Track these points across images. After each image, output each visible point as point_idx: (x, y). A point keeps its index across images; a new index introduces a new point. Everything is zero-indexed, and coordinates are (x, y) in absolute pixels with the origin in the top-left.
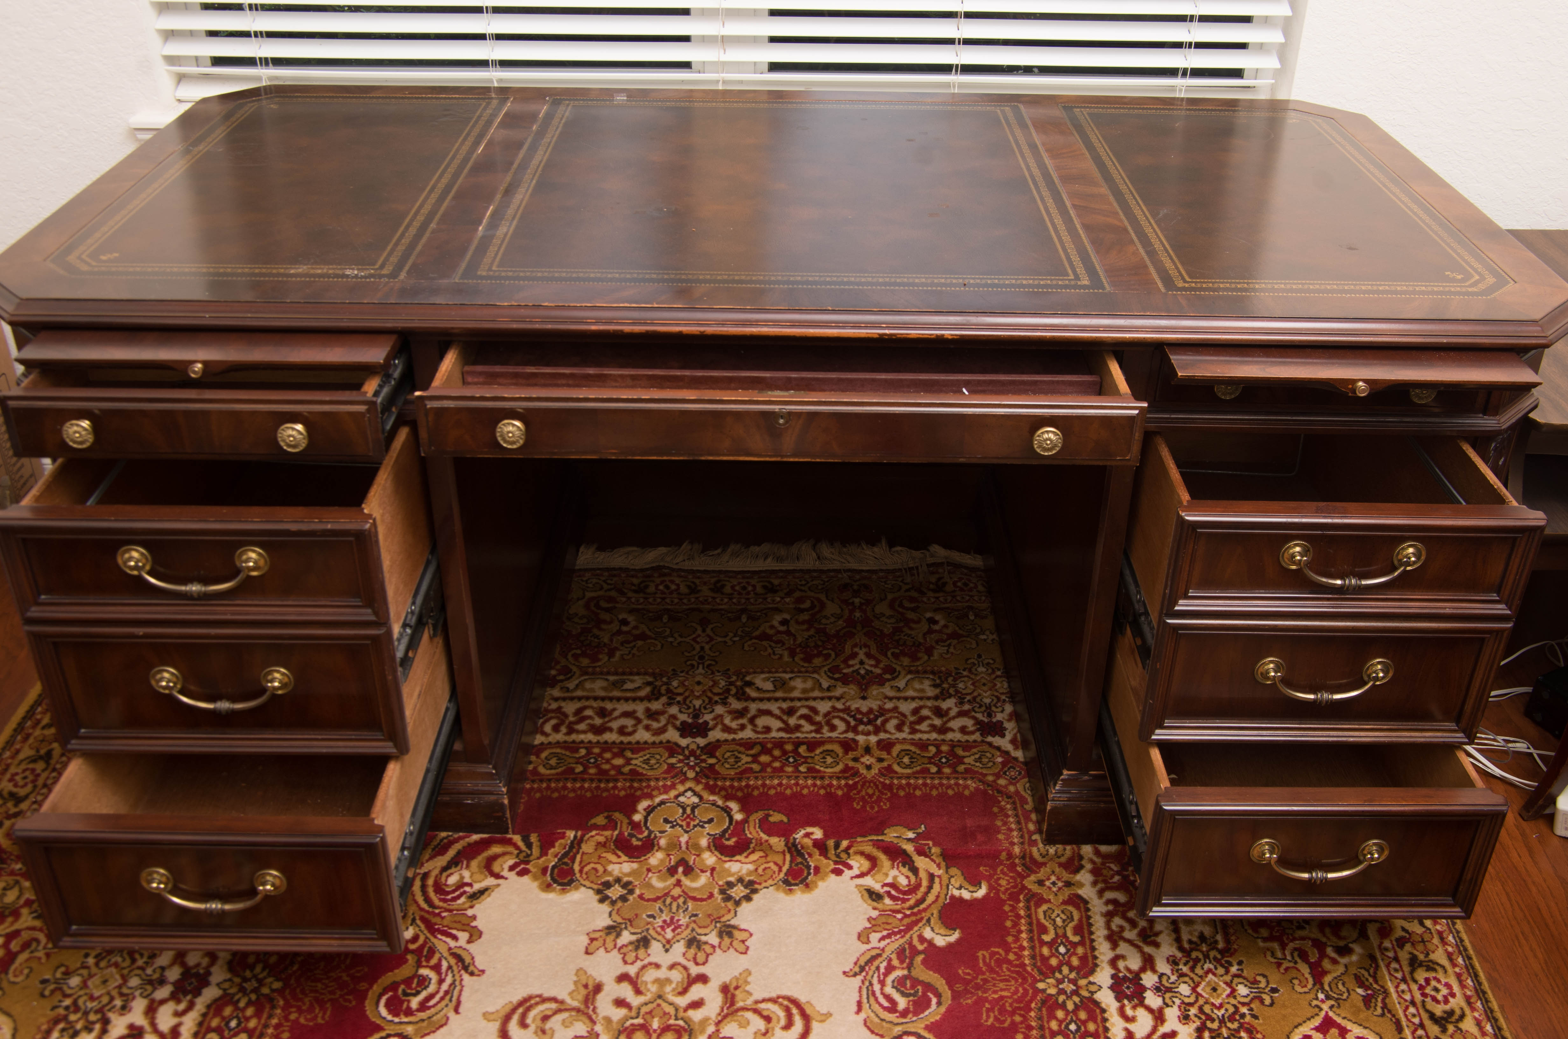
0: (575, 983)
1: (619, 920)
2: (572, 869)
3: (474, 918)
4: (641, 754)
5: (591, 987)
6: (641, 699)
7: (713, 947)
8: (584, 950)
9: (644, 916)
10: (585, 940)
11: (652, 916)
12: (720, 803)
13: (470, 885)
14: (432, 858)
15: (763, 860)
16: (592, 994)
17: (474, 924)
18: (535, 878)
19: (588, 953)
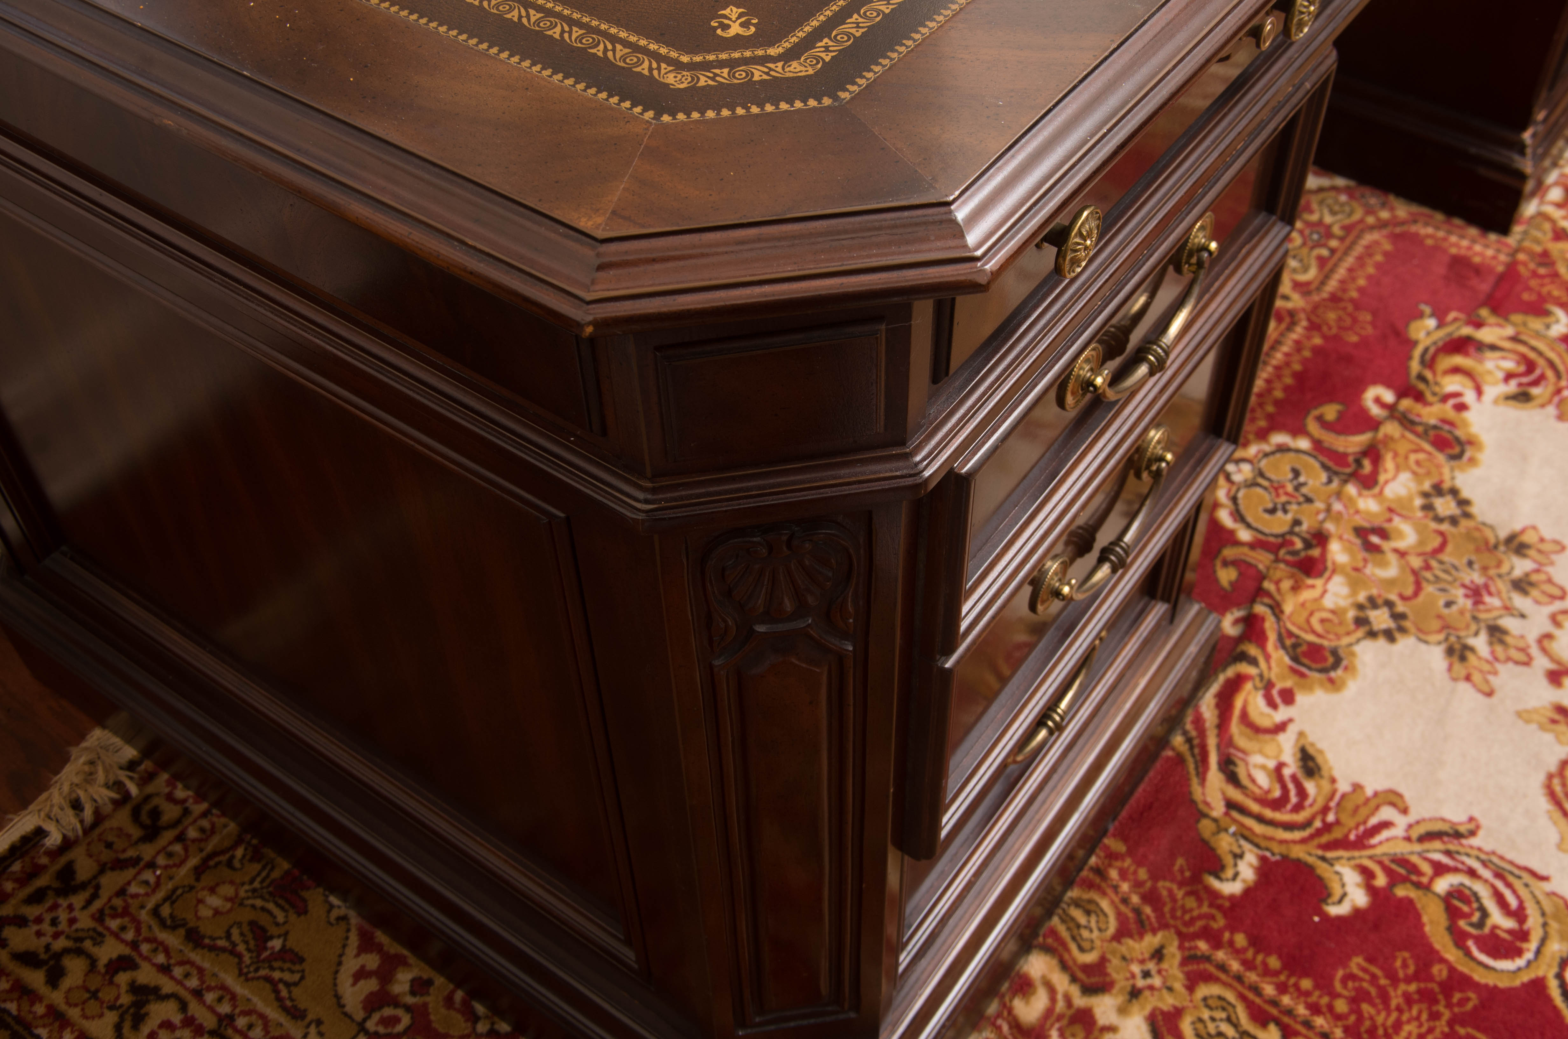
0: (1542, 728)
2: (1311, 645)
3: (1357, 787)
5: (1557, 717)
7: (1537, 571)
8: (1480, 697)
9: (1446, 611)
10: (1464, 687)
11: (1448, 604)
13: (1280, 766)
17: (1369, 792)
18: (1310, 689)
19: (1490, 694)
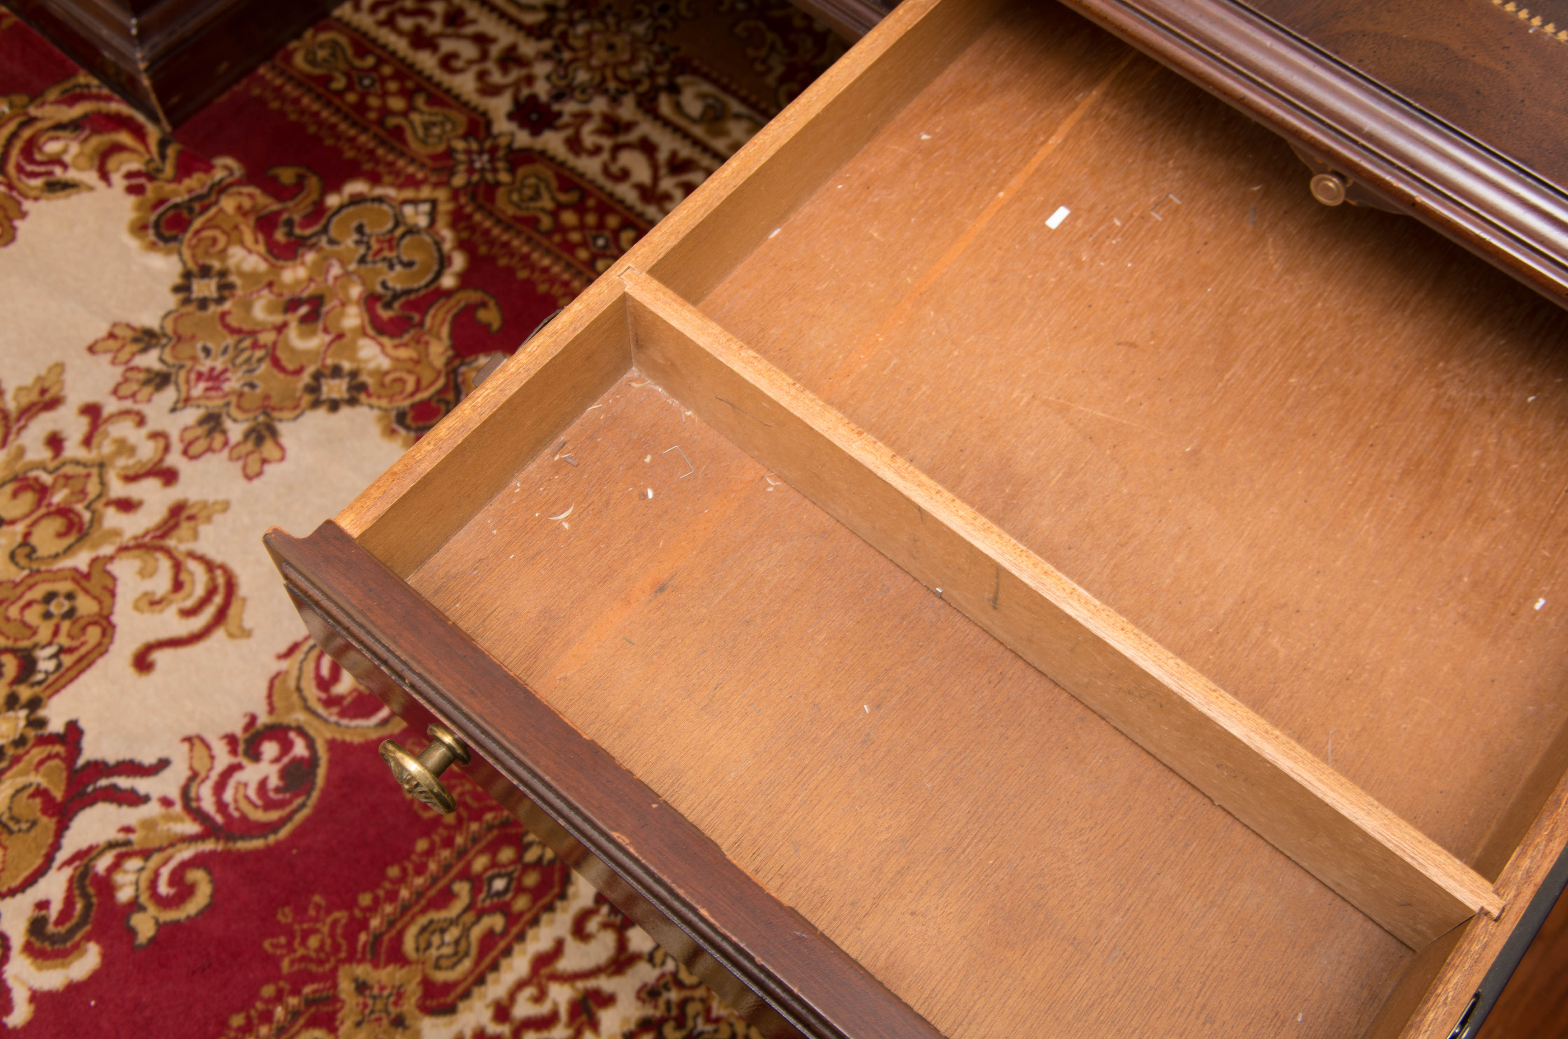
0: (39, 379)
1: (169, 330)
2: (189, 223)
3: (23, 215)
4: (436, 109)
5: (47, 397)
6: (520, 26)
7: (226, 443)
8: (90, 340)
9: (199, 345)
10: (103, 329)
11: (207, 351)
12: (447, 246)
13: (65, 166)
14: (58, 102)
15: (410, 365)
16: (40, 406)
17: (18, 223)
18: (139, 207)
19: (91, 349)
